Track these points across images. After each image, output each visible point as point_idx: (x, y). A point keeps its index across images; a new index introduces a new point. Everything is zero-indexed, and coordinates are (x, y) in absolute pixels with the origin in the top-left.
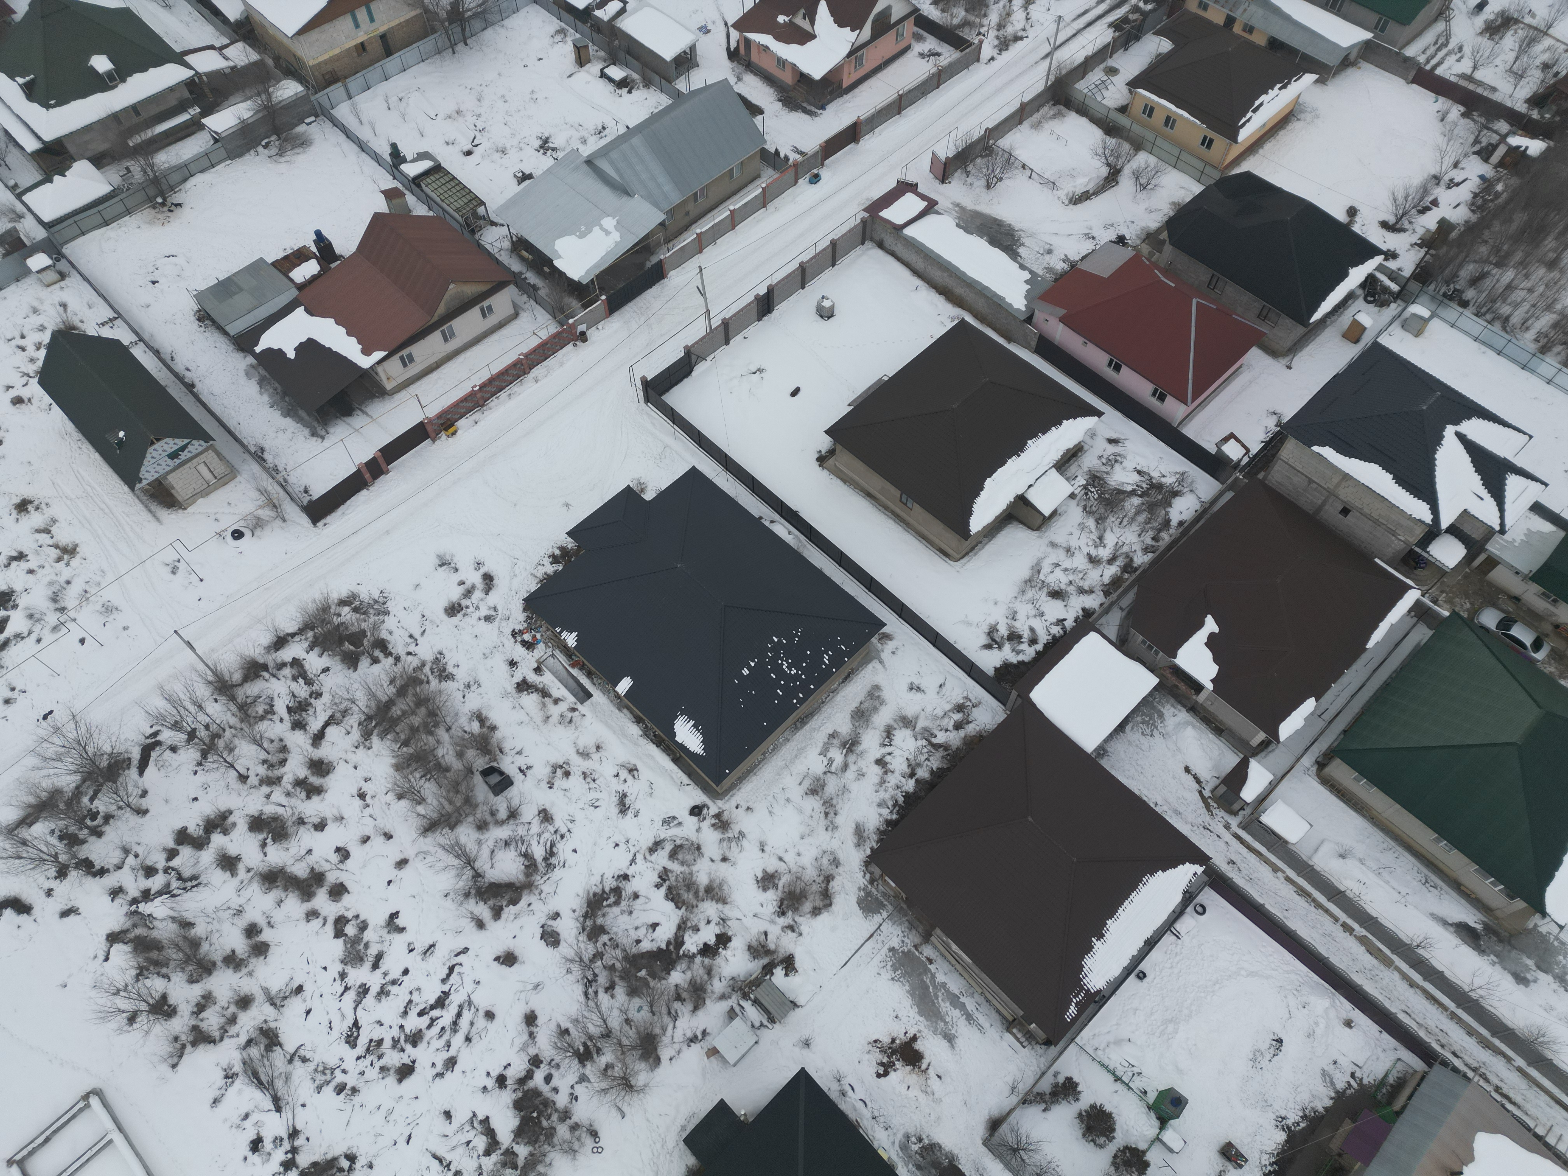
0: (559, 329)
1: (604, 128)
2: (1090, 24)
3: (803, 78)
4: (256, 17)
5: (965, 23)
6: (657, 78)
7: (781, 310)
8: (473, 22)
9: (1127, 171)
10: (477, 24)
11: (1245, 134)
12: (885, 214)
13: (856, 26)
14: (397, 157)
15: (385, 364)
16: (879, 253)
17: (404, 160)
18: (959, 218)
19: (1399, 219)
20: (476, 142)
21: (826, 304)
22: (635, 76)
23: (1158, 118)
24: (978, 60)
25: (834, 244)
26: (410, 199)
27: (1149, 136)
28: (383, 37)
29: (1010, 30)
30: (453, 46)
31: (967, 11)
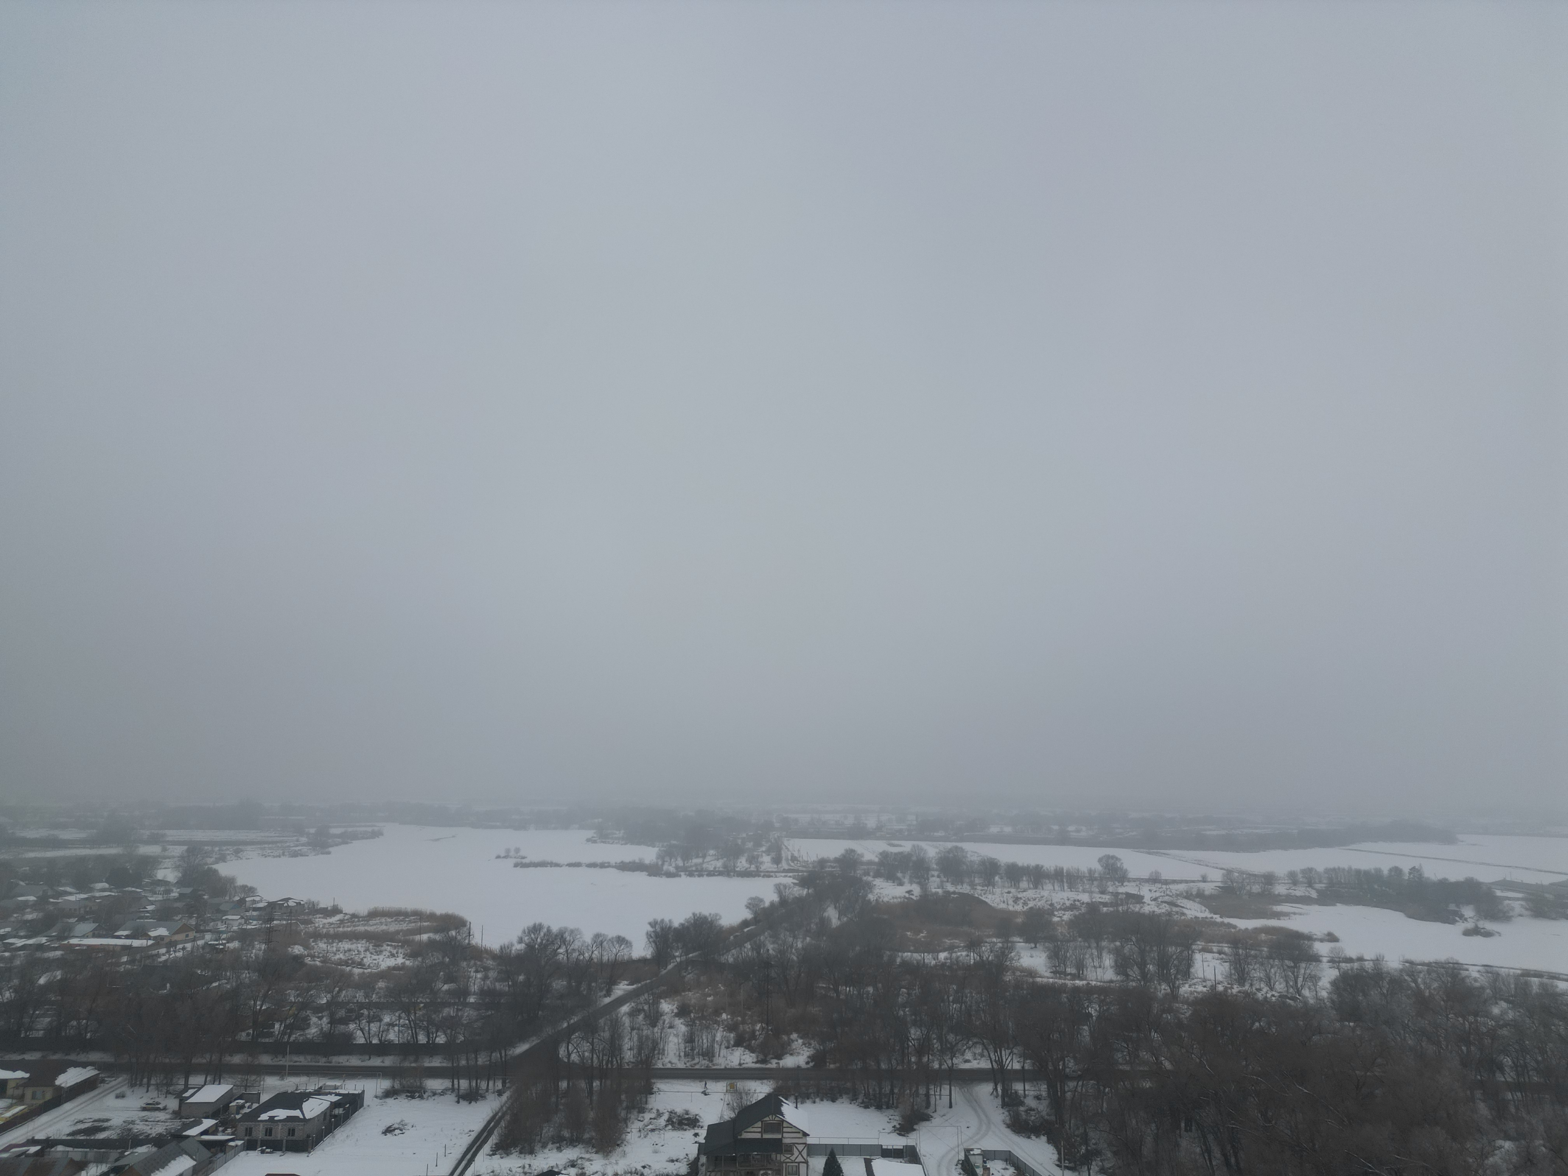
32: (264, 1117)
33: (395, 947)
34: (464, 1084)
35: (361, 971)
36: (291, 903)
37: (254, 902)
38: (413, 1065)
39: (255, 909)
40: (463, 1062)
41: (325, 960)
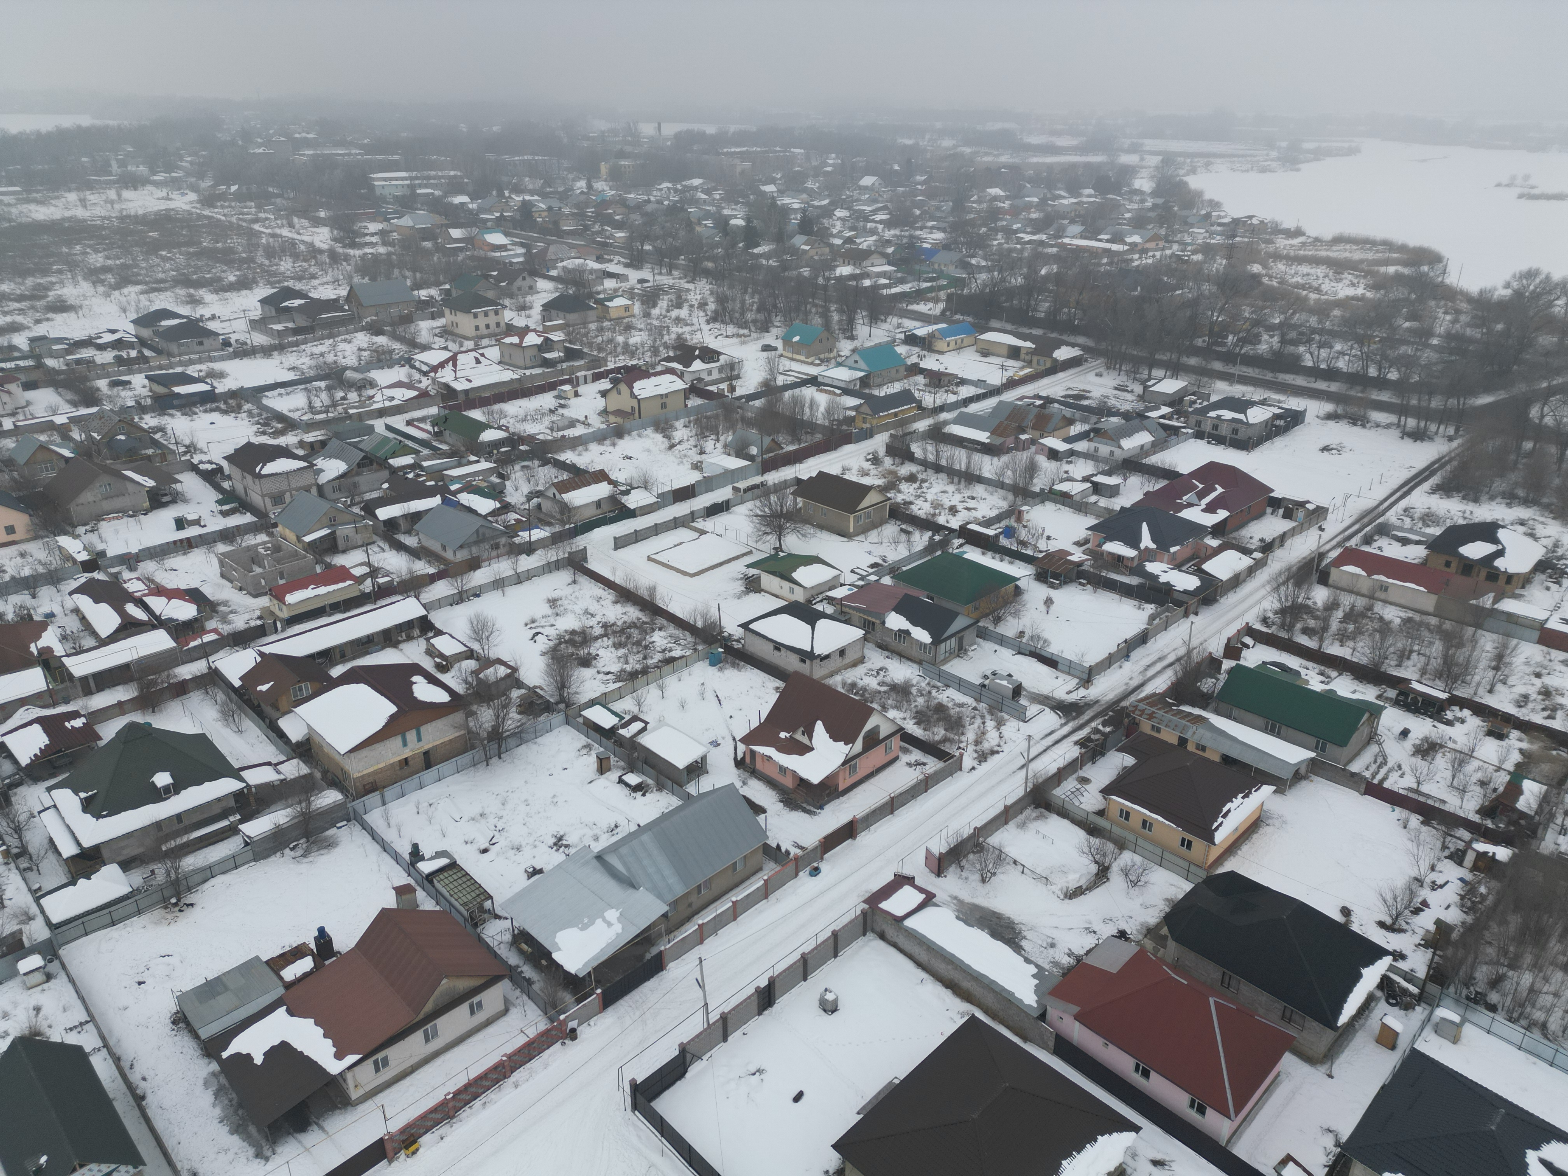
0: (549, 1026)
1: (616, 826)
2: (1057, 742)
3: (803, 783)
4: (317, 739)
5: (945, 740)
6: (670, 783)
7: (783, 1003)
8: (509, 740)
9: (1115, 869)
10: (512, 742)
11: (1220, 837)
12: (885, 905)
13: (849, 740)
14: (416, 854)
15: (356, 1069)
16: (881, 944)
17: (422, 858)
18: (958, 911)
19: (1395, 920)
20: (494, 841)
21: (830, 997)
22: (650, 781)
23: (1135, 822)
24: (961, 769)
25: (835, 935)
26: (420, 894)
27: (1131, 837)
28: (426, 754)
29: (986, 746)
30: (487, 760)
31: (946, 730)
32: (1212, 414)
33: (1357, 277)
34: (1411, 423)
35: (1317, 296)
36: (1255, 221)
37: (1219, 217)
38: (1360, 395)
39: (1220, 224)
40: (1414, 402)
41: (1282, 282)
